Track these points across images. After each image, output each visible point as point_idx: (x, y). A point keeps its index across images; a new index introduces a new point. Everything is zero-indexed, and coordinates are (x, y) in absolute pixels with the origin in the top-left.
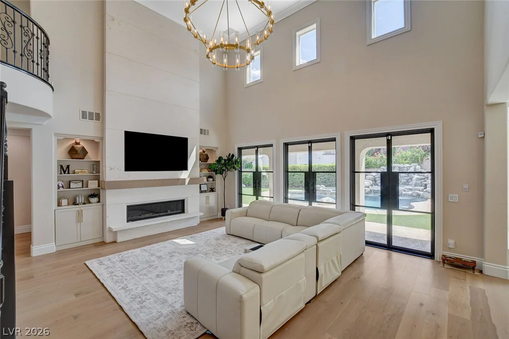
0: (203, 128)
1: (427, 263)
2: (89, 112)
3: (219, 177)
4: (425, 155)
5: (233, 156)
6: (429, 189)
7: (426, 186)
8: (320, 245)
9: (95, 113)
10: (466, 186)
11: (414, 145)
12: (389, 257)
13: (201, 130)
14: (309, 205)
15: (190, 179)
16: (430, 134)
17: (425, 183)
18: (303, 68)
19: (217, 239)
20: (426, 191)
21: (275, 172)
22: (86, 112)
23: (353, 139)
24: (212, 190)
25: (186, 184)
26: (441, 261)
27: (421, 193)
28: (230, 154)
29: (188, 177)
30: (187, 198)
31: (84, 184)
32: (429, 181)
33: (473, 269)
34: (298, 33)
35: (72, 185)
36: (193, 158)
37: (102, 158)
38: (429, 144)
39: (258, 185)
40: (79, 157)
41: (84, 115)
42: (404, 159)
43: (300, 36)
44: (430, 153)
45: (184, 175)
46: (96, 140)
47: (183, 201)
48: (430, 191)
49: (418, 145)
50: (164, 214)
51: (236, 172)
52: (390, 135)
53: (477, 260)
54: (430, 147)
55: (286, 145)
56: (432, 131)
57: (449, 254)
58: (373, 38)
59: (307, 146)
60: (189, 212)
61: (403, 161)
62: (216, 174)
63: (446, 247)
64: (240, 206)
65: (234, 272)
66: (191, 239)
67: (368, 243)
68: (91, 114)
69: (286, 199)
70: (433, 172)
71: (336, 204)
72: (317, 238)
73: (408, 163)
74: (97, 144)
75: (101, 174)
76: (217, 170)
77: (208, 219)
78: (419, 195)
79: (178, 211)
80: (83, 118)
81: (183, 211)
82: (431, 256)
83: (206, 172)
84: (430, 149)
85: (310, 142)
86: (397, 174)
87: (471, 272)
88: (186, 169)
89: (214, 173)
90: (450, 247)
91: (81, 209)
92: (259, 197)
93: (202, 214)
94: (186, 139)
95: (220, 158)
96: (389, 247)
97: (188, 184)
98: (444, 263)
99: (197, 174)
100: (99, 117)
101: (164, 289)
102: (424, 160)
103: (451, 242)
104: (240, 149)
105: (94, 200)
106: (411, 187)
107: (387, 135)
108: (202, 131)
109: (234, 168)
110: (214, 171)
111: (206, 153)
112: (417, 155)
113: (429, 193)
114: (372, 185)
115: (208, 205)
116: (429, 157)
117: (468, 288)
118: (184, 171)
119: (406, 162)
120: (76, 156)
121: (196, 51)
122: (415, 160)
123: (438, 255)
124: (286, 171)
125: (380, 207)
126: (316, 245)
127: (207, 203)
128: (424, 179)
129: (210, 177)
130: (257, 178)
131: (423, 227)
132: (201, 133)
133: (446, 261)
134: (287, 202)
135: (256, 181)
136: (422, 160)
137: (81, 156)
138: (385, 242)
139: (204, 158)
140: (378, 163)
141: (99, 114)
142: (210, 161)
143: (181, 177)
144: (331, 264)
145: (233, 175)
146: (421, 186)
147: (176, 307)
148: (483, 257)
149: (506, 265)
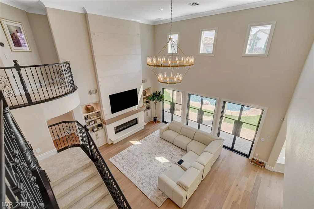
1: (245, 159)
2: (92, 91)
3: (151, 102)
5: (160, 92)
13: (143, 80)
18: (204, 56)
23: (225, 102)
24: (149, 108)
26: (251, 159)
28: (158, 92)
30: (138, 116)
31: (95, 121)
35: (91, 124)
36: (140, 97)
37: (101, 110)
39: (173, 109)
40: (91, 111)
41: (90, 93)
43: (204, 32)
47: (137, 119)
53: (264, 162)
55: (190, 94)
57: (255, 158)
58: (246, 53)
60: (139, 122)
63: (254, 155)
64: (163, 116)
70: (258, 126)
74: (98, 104)
75: (102, 117)
80: (90, 94)
81: (137, 123)
82: (248, 156)
83: (146, 100)
86: (242, 123)
87: (260, 167)
88: (137, 104)
91: (97, 133)
92: (173, 115)
94: (137, 89)
96: (232, 149)
98: (252, 161)
99: (142, 104)
100: (97, 91)
101: (147, 177)
103: (257, 155)
104: (163, 89)
105: (100, 128)
109: (161, 100)
110: (150, 99)
111: (145, 91)
115: (147, 117)
118: (136, 106)
120: (90, 111)
121: (138, 35)
123: (251, 157)
124: (189, 107)
127: (147, 115)
129: (147, 102)
132: (143, 82)
135: (172, 107)
137: (92, 111)
138: (230, 147)
139: (144, 94)
141: (96, 90)
142: (147, 95)
145: (160, 103)
148: (267, 161)
149: (273, 167)
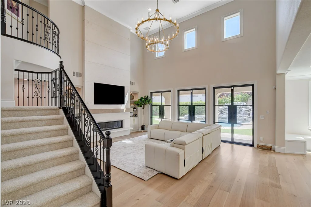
0: (132, 81)
1: (250, 148)
2: (76, 72)
3: (139, 108)
4: (249, 97)
5: (148, 97)
6: (251, 116)
7: (249, 114)
8: (204, 137)
9: (79, 73)
10: (268, 112)
11: (243, 92)
12: (232, 147)
14: (191, 122)
15: (126, 109)
16: (252, 87)
17: (249, 112)
18: (188, 51)
19: (145, 140)
20: (249, 117)
21: (172, 105)
22: (75, 72)
23: (214, 88)
24: (136, 115)
25: (124, 111)
26: (257, 147)
27: (247, 118)
28: (146, 96)
29: (125, 108)
30: (124, 120)
32: (251, 112)
33: (271, 149)
34: (185, 32)
36: (127, 98)
38: (251, 91)
39: (162, 113)
42: (238, 99)
43: (186, 33)
44: (251, 96)
45: (122, 107)
46: (79, 88)
47: (122, 121)
48: (252, 117)
49: (245, 92)
50: (112, 128)
51: (149, 106)
52: (233, 87)
53: (273, 146)
54: (251, 93)
55: (179, 91)
56: (253, 85)
57: (260, 144)
58: (225, 38)
59: (190, 91)
60: (125, 127)
61: (237, 100)
62: (138, 106)
63: (259, 140)
64: (151, 124)
65: (171, 146)
66: (131, 140)
67: (222, 141)
68: (77, 73)
69: (178, 120)
70: (253, 105)
71: (205, 122)
72: (203, 134)
73: (240, 101)
74: (81, 89)
76: (139, 104)
77: (134, 131)
78: (245, 119)
79: (119, 127)
80: (74, 75)
81: (122, 127)
82: (252, 145)
83: (133, 105)
84: (252, 94)
85: (192, 90)
86: (236, 106)
87: (270, 151)
88: (124, 104)
89: (137, 106)
90: (261, 140)
92: (163, 119)
93: (132, 128)
94: (124, 87)
95: (142, 98)
96: (232, 142)
97: (125, 112)
98: (258, 148)
99: (129, 106)
100: (81, 75)
101: (131, 160)
102: (248, 100)
103: (261, 139)
104: (152, 93)
106: (241, 115)
107: (231, 87)
108: (132, 83)
109: (149, 103)
110: (137, 105)
111: (133, 95)
112: (245, 97)
113: (251, 118)
114: (220, 114)
115: (134, 124)
116: (251, 98)
117: (268, 156)
118: (123, 105)
119: (239, 101)
121: (129, 39)
122: (243, 100)
123: (255, 145)
124: (178, 105)
125: (228, 122)
126: (202, 137)
127: (134, 123)
128: (248, 110)
129: (135, 108)
130: (161, 109)
131: (248, 134)
132: (131, 84)
133: (259, 147)
134: (179, 121)
135: (161, 110)
136: (247, 100)
138: (230, 140)
139: (132, 98)
140: (223, 102)
141: (81, 73)
142: (134, 100)
143: (121, 108)
144: (208, 147)
145: (148, 107)
146: (247, 114)
147: (140, 166)
148: (275, 144)
149: (284, 147)
